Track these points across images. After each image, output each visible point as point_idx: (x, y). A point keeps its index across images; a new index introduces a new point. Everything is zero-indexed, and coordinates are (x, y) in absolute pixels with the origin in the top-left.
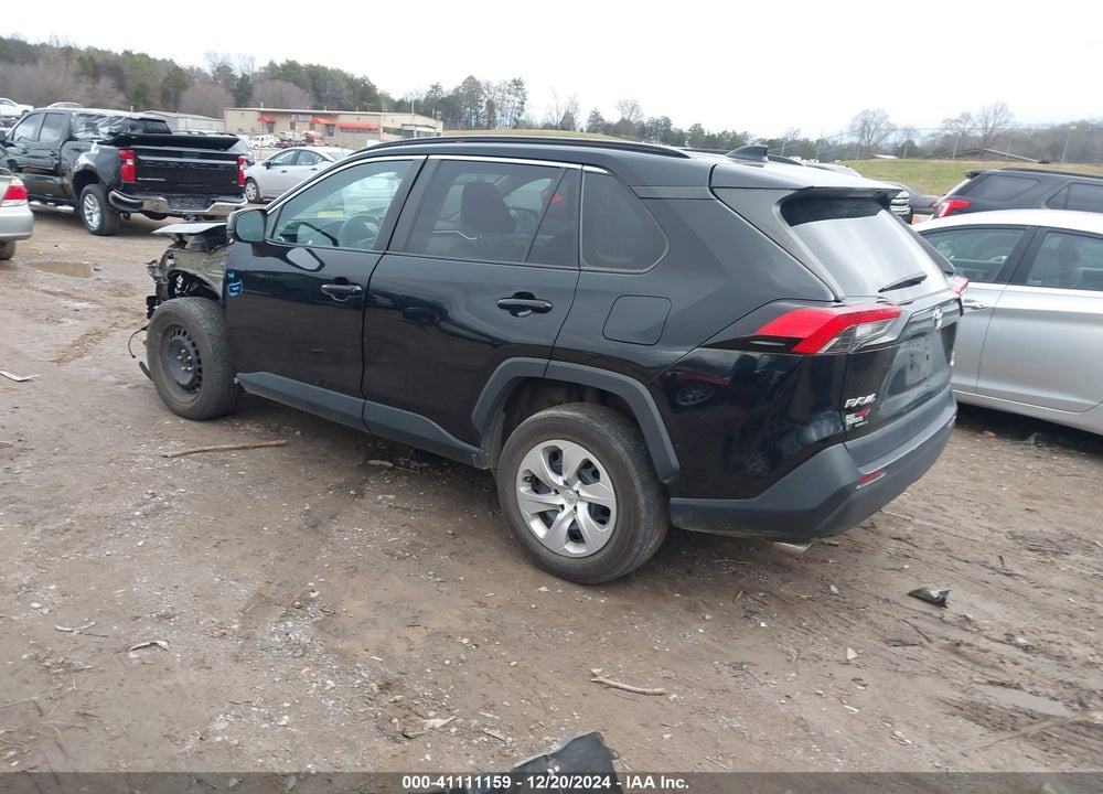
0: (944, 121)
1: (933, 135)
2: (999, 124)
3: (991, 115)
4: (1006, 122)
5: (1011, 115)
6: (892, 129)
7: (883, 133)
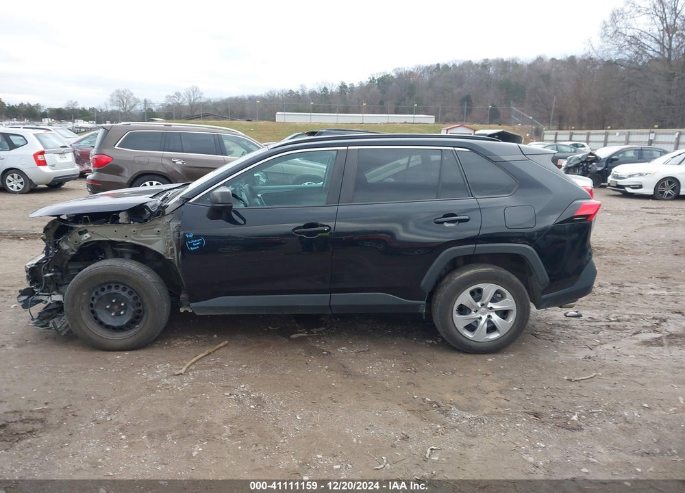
0: (167, 97)
1: (162, 105)
2: (197, 99)
3: (191, 94)
4: (200, 97)
5: (202, 94)
6: (137, 101)
7: (133, 104)
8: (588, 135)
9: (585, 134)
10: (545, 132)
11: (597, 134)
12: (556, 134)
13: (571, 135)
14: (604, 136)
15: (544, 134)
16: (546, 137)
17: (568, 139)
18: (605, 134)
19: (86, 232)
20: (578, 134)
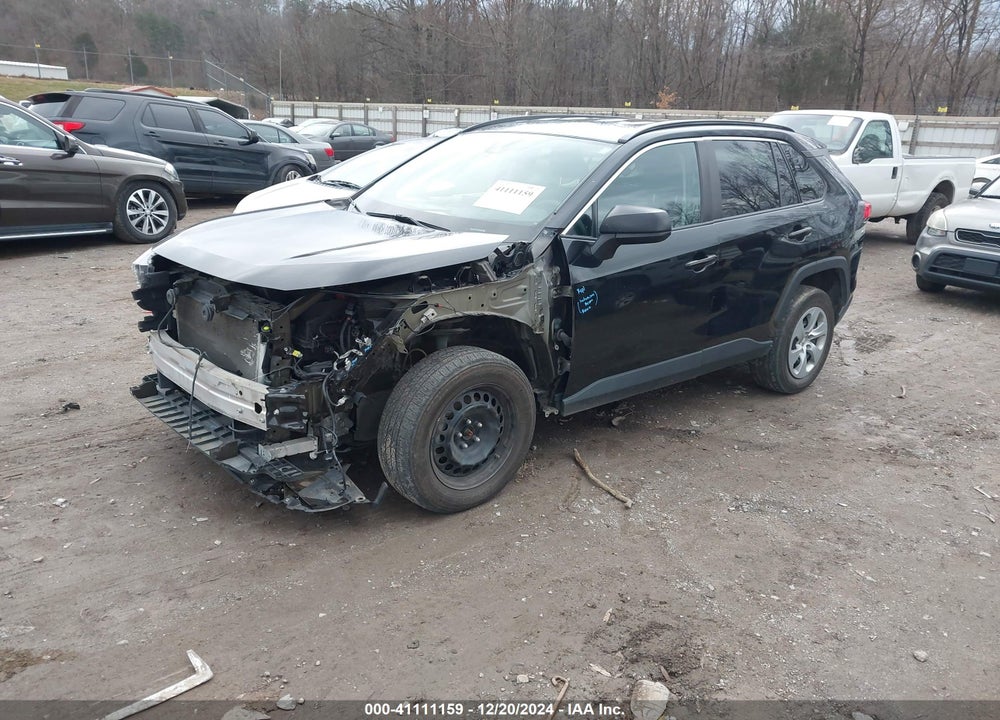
8: (341, 109)
9: (335, 108)
10: (275, 102)
11: (353, 108)
12: (293, 107)
13: (316, 108)
14: (363, 111)
15: (273, 106)
16: (277, 111)
17: (312, 115)
18: (363, 108)
19: (424, 306)
20: (325, 108)
